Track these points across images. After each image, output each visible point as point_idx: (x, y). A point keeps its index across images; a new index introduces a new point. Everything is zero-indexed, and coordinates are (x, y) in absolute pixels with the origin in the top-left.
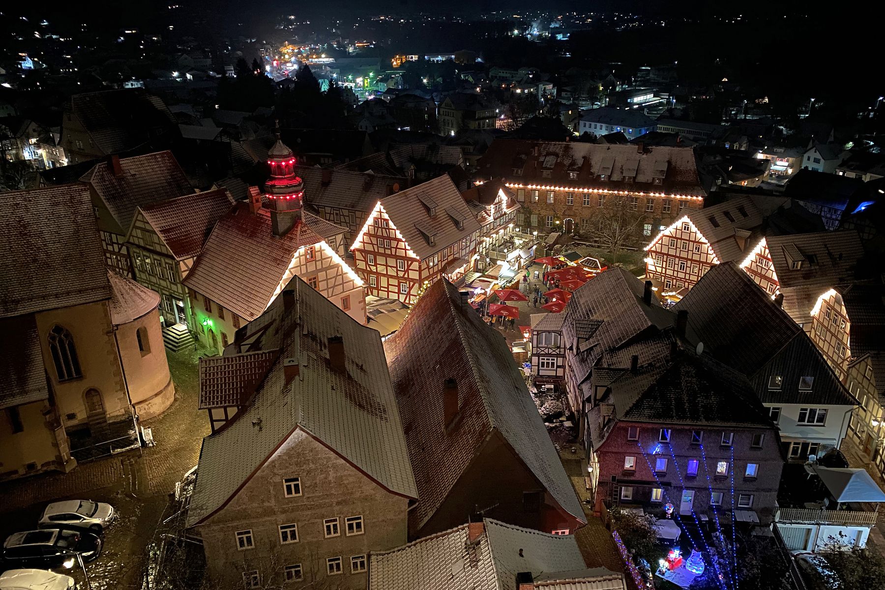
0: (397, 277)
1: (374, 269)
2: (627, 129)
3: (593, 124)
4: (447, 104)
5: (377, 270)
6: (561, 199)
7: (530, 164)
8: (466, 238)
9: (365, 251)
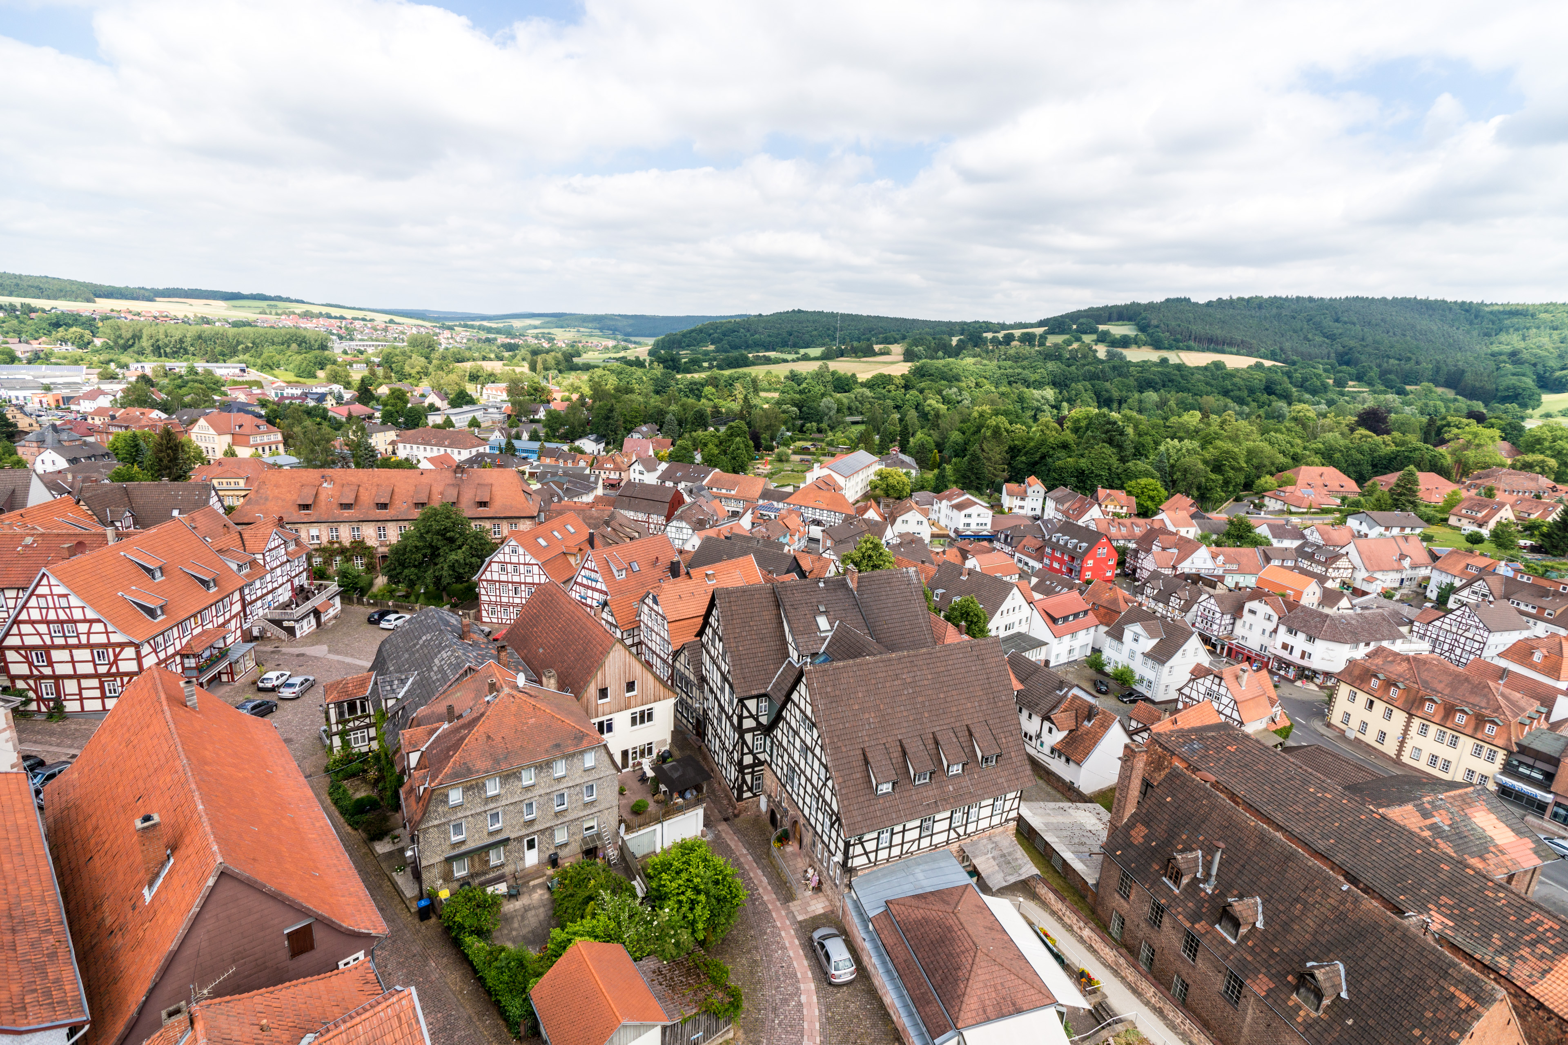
0: (96, 675)
1: (47, 671)
2: (456, 451)
3: (415, 446)
4: (200, 428)
5: (53, 671)
6: (369, 534)
7: (322, 497)
8: (222, 600)
9: (24, 647)
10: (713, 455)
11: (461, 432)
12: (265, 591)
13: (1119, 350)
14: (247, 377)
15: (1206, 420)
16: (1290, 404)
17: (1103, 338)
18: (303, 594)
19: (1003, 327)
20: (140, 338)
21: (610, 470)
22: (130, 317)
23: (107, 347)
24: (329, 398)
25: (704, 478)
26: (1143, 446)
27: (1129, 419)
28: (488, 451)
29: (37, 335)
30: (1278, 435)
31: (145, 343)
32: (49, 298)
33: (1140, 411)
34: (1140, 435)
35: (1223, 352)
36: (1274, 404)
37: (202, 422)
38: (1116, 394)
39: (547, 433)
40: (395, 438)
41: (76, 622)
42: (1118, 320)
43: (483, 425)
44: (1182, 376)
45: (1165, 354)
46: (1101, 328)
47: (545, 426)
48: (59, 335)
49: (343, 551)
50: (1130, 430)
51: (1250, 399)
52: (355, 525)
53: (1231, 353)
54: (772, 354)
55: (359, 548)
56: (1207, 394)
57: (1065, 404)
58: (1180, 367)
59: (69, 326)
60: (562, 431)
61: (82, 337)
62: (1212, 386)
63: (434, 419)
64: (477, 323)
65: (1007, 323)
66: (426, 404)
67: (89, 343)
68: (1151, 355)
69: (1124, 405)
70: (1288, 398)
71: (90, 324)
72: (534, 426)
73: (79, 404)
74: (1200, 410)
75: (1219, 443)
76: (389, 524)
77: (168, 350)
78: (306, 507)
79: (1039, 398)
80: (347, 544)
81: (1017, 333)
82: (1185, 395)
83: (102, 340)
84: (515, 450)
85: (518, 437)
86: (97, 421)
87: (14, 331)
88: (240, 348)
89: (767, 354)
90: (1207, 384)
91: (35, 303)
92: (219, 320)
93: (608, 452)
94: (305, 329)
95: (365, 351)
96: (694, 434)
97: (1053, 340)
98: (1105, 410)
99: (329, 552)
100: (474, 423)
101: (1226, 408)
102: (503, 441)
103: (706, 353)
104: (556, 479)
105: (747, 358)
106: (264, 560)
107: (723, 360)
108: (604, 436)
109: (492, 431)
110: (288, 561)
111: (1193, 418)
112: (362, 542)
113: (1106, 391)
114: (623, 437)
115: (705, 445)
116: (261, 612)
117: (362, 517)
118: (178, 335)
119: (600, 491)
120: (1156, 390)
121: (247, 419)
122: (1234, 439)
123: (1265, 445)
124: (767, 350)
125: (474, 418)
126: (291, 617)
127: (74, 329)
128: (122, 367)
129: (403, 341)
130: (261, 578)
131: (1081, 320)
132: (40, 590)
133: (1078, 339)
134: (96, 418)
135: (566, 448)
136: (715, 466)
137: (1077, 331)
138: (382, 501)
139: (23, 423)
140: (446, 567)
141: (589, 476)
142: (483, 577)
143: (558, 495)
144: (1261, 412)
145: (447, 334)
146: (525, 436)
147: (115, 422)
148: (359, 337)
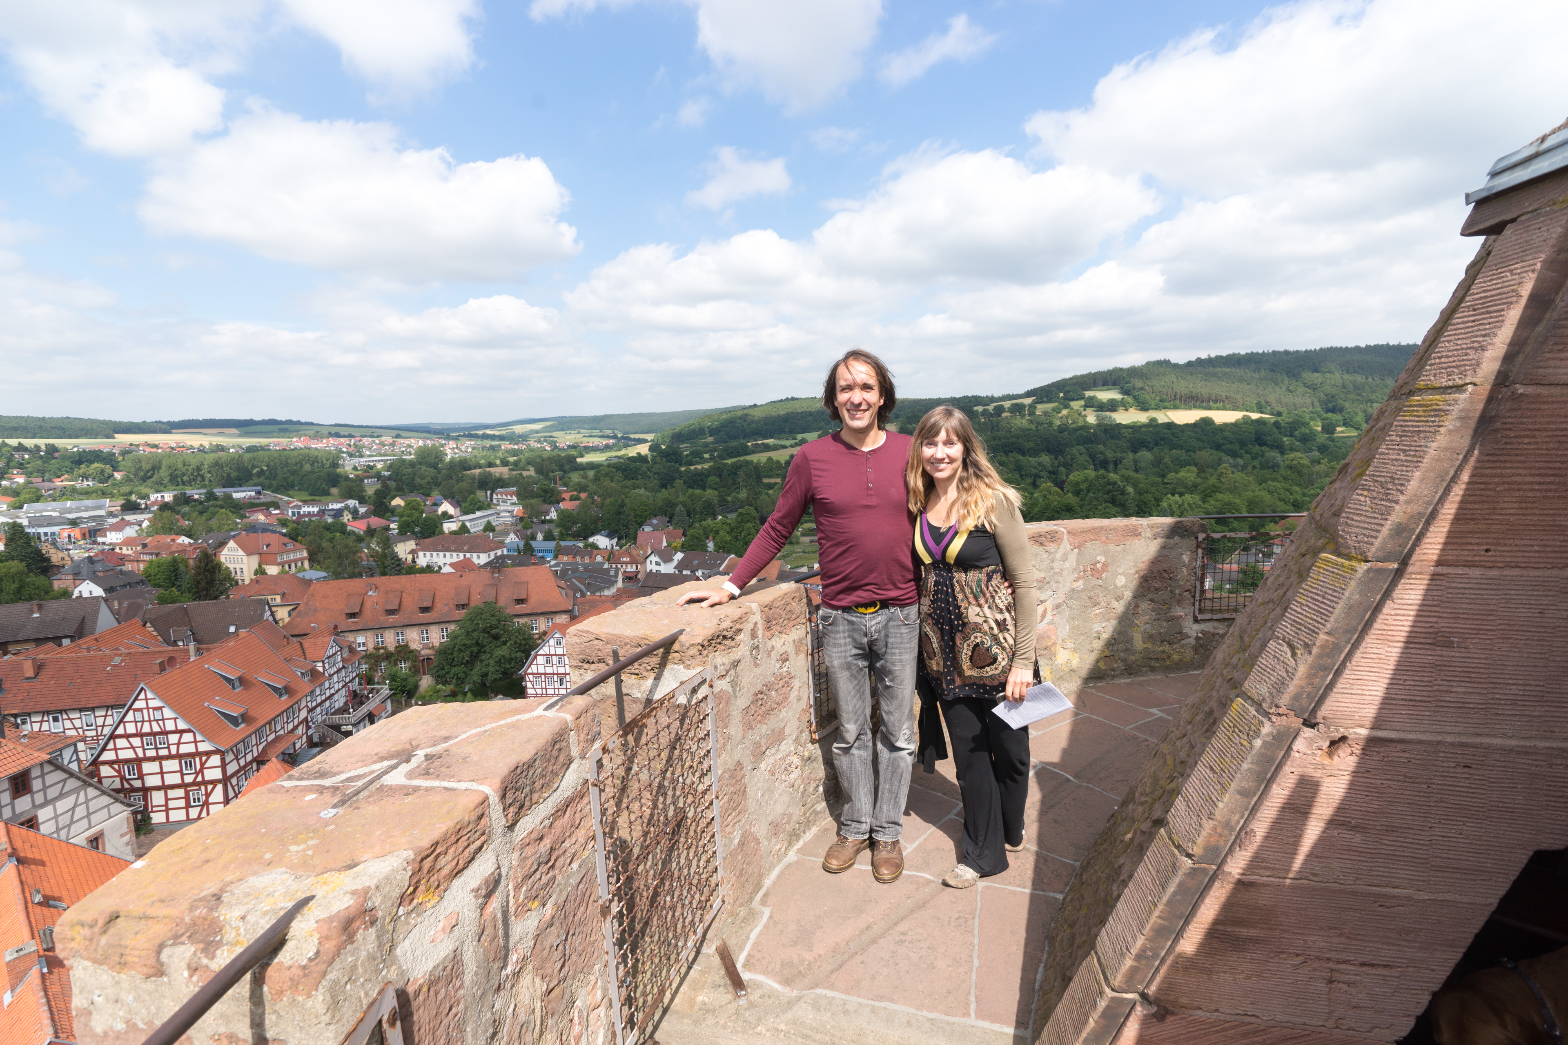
0: (183, 785)
1: (137, 784)
2: (475, 555)
3: (435, 554)
4: (230, 550)
5: (143, 784)
6: (414, 638)
7: (368, 605)
8: (292, 707)
9: (118, 761)
10: (726, 542)
11: (477, 537)
12: (324, 697)
13: (1108, 414)
14: (263, 499)
15: (1203, 475)
16: (1282, 453)
17: (1091, 403)
18: (358, 700)
19: (992, 399)
20: (160, 468)
21: (626, 563)
22: (148, 449)
23: (127, 480)
24: (346, 513)
25: (721, 564)
26: (1145, 503)
27: (1127, 479)
28: (505, 553)
29: (59, 473)
30: (1275, 484)
31: (164, 473)
32: (70, 437)
33: (1137, 471)
34: (1140, 494)
35: (1210, 408)
36: (1267, 454)
37: (232, 544)
38: (1110, 455)
39: (561, 532)
40: (414, 547)
41: (167, 733)
42: (1103, 385)
43: (497, 529)
44: (1173, 434)
45: (1153, 414)
46: (1088, 394)
47: (558, 526)
48: (81, 471)
49: (388, 656)
50: (1130, 489)
51: (1242, 451)
52: (399, 631)
53: (1218, 409)
54: (770, 441)
55: (404, 652)
56: (1200, 449)
57: (1062, 469)
58: (1170, 426)
59: (91, 462)
60: (574, 529)
61: (103, 471)
62: (1203, 441)
63: (449, 527)
64: (480, 432)
65: (996, 395)
66: (440, 512)
67: (109, 477)
68: (1142, 417)
69: (1120, 466)
70: (1280, 448)
71: (109, 459)
72: (546, 526)
73: (105, 536)
74: (1196, 465)
75: (1219, 496)
76: (432, 627)
77: (185, 478)
78: (352, 615)
79: (1036, 464)
80: (391, 648)
81: (1007, 404)
82: (1178, 452)
83: (121, 473)
84: (533, 551)
85: (534, 538)
86: (125, 551)
87: (38, 471)
88: (255, 471)
89: (765, 441)
90: (1198, 439)
91: (60, 443)
92: (233, 447)
93: (621, 547)
94: (316, 449)
95: (375, 466)
96: (704, 523)
97: (1040, 408)
98: (1102, 472)
99: (375, 658)
100: (489, 527)
101: (1220, 462)
102: (522, 544)
103: (706, 445)
104: (577, 575)
105: (747, 447)
106: (324, 667)
107: (724, 450)
108: (616, 531)
109: (506, 533)
110: (344, 667)
111: (1189, 474)
112: (407, 646)
113: (1101, 453)
114: (636, 531)
115: (717, 533)
116: (320, 717)
117: (406, 622)
118: (195, 462)
119: (620, 584)
120: (1150, 450)
121: (274, 539)
122: (1234, 490)
123: (1264, 493)
124: (765, 438)
125: (489, 523)
126: (348, 721)
127: (96, 465)
128: (143, 498)
129: (410, 454)
130: (320, 685)
131: (1067, 388)
132: (139, 704)
133: (1066, 407)
134: (124, 548)
135: (581, 545)
136: (729, 552)
137: (1065, 398)
138: (425, 605)
139: (56, 557)
140: (492, 662)
141: (608, 570)
142: (529, 671)
143: (581, 591)
144: (1256, 463)
145: (452, 444)
146: (540, 537)
147: (146, 550)
148: (368, 453)
